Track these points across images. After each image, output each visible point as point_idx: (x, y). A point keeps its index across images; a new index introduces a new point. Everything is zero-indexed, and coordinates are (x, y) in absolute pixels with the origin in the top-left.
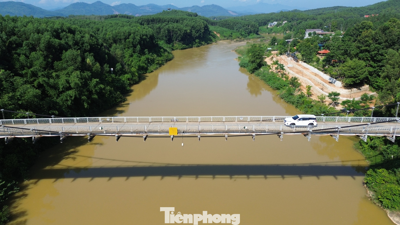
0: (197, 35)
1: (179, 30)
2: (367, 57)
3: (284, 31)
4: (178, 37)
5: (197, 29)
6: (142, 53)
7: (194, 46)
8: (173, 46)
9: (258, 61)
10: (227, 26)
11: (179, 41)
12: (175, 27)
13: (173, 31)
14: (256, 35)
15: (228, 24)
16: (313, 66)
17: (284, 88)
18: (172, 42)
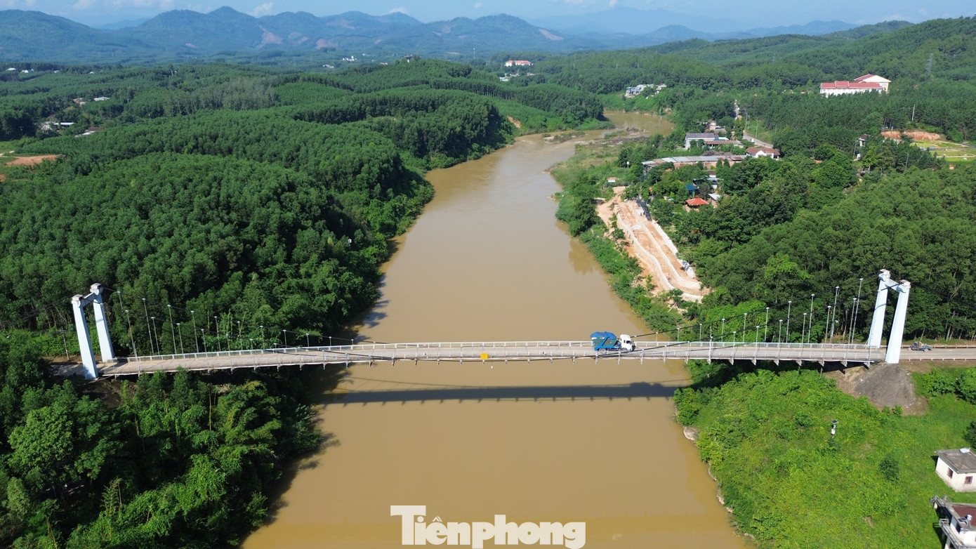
0: (476, 133)
1: (441, 130)
2: (728, 236)
3: (659, 108)
4: (438, 142)
5: (474, 121)
6: (384, 197)
7: (468, 157)
8: (428, 161)
9: (586, 217)
10: (537, 101)
11: (441, 151)
12: (431, 125)
13: (428, 132)
14: (598, 121)
15: (538, 98)
16: (669, 234)
17: (620, 271)
18: (425, 154)
